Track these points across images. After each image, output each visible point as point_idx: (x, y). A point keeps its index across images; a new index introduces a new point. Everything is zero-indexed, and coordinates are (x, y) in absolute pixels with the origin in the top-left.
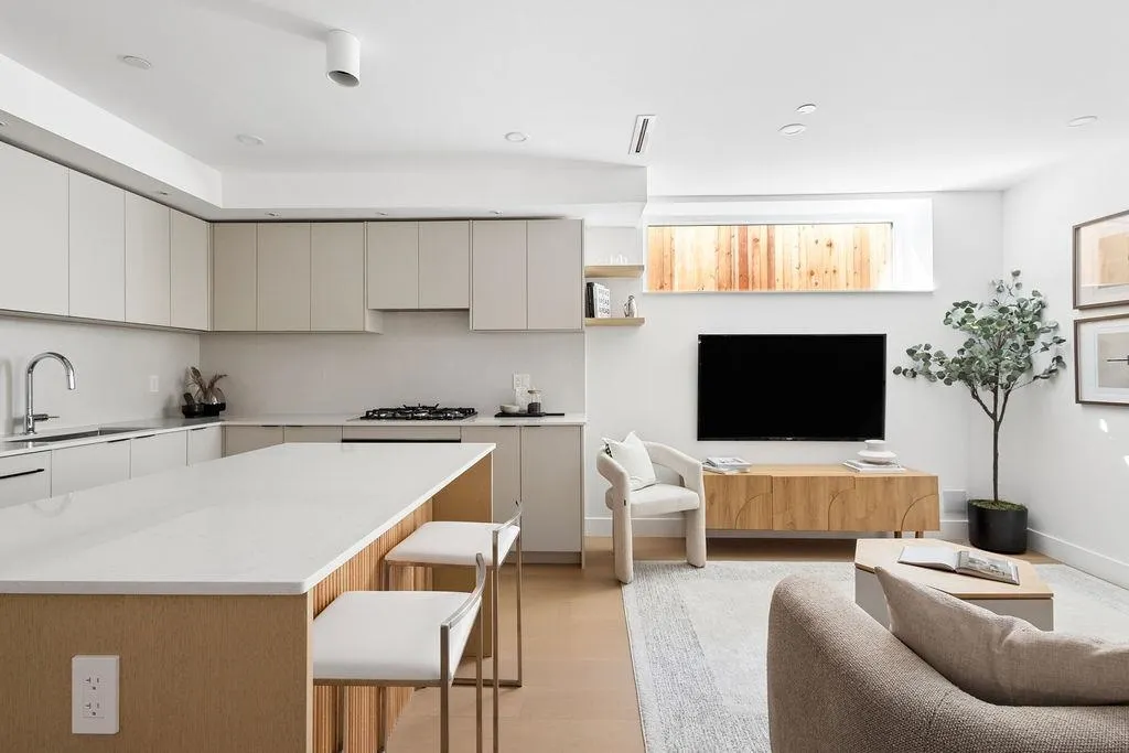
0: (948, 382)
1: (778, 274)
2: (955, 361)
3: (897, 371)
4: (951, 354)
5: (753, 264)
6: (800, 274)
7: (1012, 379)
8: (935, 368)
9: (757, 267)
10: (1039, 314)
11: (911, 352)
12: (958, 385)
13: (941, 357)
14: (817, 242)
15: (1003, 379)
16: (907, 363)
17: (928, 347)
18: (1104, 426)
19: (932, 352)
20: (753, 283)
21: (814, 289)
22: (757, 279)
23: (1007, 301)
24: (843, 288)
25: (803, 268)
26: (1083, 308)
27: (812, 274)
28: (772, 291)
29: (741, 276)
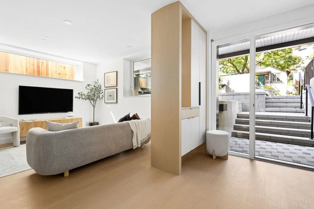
0: (86, 100)
1: (50, 72)
2: (87, 96)
3: (76, 97)
4: (86, 94)
5: (42, 69)
6: (56, 74)
7: (96, 99)
8: (83, 97)
9: (43, 70)
10: (100, 88)
11: (79, 94)
12: (88, 100)
13: (84, 95)
14: (61, 66)
15: (95, 99)
16: (78, 96)
17: (82, 93)
18: (108, 106)
19: (83, 94)
20: (42, 74)
21: (60, 78)
22: (43, 73)
23: (96, 85)
24: (68, 79)
25: (57, 72)
26: (106, 87)
27: (60, 74)
28: (48, 77)
29: (37, 71)
